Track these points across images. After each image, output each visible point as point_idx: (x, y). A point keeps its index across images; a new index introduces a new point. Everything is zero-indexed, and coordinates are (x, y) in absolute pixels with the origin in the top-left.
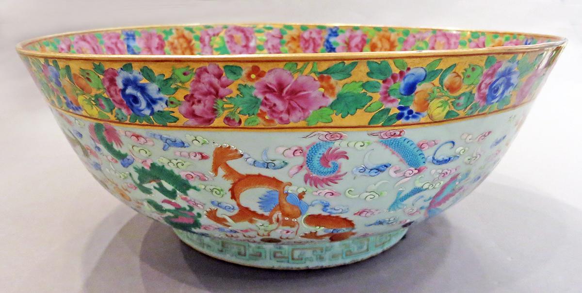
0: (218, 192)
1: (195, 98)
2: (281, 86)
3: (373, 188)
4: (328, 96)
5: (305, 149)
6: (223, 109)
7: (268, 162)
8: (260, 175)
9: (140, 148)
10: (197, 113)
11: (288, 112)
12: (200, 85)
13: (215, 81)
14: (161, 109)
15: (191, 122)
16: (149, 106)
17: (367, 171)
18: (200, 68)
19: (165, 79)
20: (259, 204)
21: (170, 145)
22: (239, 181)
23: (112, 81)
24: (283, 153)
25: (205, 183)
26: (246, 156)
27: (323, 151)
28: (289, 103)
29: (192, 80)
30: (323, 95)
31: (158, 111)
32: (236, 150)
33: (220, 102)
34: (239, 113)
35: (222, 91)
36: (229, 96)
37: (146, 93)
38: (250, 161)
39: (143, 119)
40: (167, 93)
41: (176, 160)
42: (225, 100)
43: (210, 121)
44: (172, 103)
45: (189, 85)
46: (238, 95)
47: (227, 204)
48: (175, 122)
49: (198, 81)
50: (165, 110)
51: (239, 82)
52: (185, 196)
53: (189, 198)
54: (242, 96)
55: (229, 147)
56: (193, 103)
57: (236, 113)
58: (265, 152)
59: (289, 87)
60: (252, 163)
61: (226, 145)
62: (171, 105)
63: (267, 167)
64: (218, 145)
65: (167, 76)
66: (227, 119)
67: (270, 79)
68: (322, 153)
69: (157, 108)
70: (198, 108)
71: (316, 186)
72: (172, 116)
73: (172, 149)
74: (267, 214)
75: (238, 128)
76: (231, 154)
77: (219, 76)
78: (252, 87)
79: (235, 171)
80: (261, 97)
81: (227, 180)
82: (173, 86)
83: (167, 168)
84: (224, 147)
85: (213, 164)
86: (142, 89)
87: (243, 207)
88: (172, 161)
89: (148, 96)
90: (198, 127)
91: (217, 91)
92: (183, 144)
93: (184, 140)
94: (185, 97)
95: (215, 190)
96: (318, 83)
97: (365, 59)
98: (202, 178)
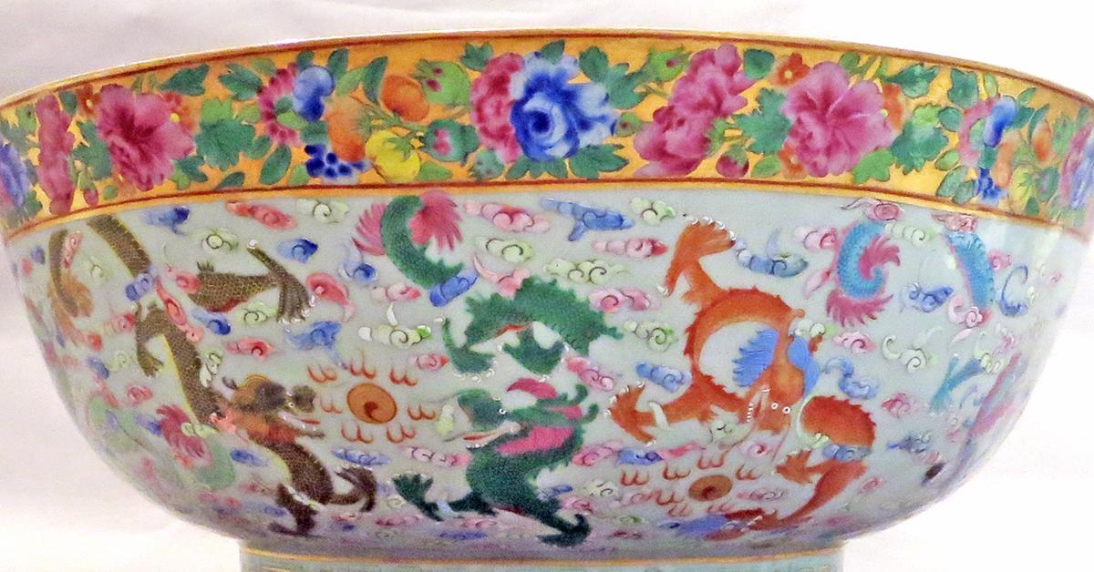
0: (662, 336)
1: (675, 115)
2: (827, 98)
3: (922, 340)
4: (890, 127)
5: (840, 236)
6: (723, 139)
7: (775, 259)
8: (755, 291)
9: (506, 244)
10: (670, 148)
11: (829, 151)
12: (692, 88)
13: (722, 80)
14: (596, 143)
15: (653, 168)
16: (570, 135)
17: (921, 296)
18: (703, 52)
19: (627, 73)
20: (735, 366)
21: (588, 226)
22: (713, 305)
23: (499, 85)
24: (804, 242)
25: (640, 314)
26: (739, 245)
27: (865, 242)
28: (833, 135)
29: (679, 77)
30: (885, 125)
31: (588, 146)
32: (725, 232)
33: (719, 123)
34: (750, 149)
35: (729, 102)
36: (738, 113)
37: (574, 106)
38: (745, 256)
39: (545, 169)
40: (619, 105)
41: (592, 262)
42: (730, 120)
43: (690, 165)
44: (624, 125)
45: (669, 88)
46: (754, 110)
47: (671, 368)
48: (618, 169)
49: (690, 79)
50: (604, 143)
51: (764, 84)
52: (579, 359)
53: (588, 363)
54: (761, 113)
55: (713, 224)
56: (668, 128)
57: (743, 148)
58: (774, 236)
59: (839, 100)
60: (747, 262)
61: (709, 219)
62: (621, 131)
63: (772, 272)
64: (692, 220)
65: (634, 68)
66: (725, 162)
67: (813, 84)
68: (863, 246)
69: (586, 139)
70: (675, 138)
71: (843, 324)
72: (617, 156)
73: (590, 236)
74: (741, 393)
75: (740, 181)
76: (712, 241)
77: (730, 71)
78: (782, 96)
79: (711, 281)
80: (792, 118)
81: (690, 304)
82: (639, 89)
83: (563, 285)
84: (702, 224)
85: (669, 266)
86: (567, 98)
87: (702, 374)
88: (580, 267)
89: (577, 112)
90: (665, 180)
91: (720, 101)
92: (619, 222)
93: (623, 212)
94: (656, 113)
95: (657, 333)
96: (882, 100)
97: (949, 64)
98: (637, 304)
